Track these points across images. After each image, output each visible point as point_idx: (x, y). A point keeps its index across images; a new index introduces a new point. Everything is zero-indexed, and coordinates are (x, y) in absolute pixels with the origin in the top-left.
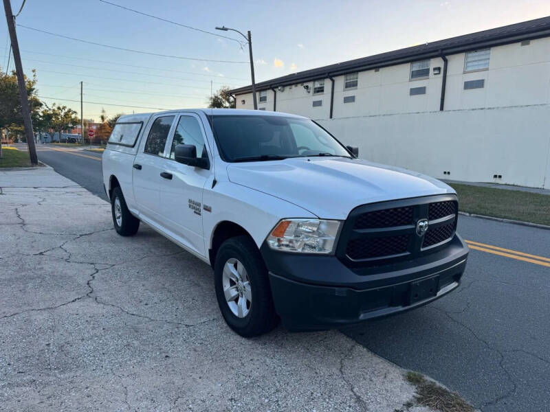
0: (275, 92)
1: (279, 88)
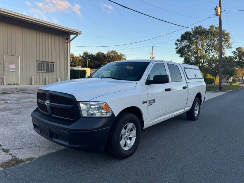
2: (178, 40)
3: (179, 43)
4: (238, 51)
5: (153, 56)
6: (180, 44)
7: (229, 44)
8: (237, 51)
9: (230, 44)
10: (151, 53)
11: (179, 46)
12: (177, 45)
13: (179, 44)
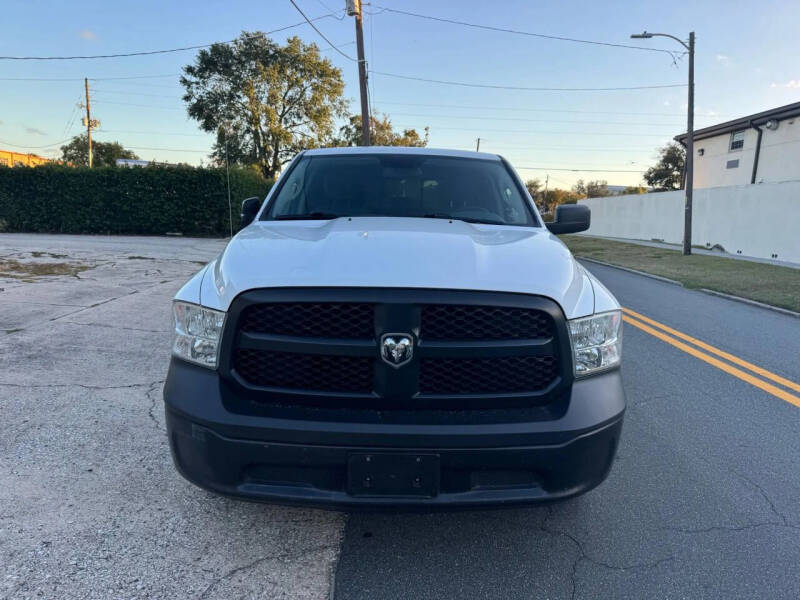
0: (761, 132)
1: (769, 124)
2: (190, 70)
3: (194, 79)
4: (356, 126)
5: (91, 118)
6: (197, 83)
7: (341, 103)
8: (351, 127)
9: (345, 103)
10: (85, 104)
11: (194, 91)
12: (189, 86)
13: (194, 85)
